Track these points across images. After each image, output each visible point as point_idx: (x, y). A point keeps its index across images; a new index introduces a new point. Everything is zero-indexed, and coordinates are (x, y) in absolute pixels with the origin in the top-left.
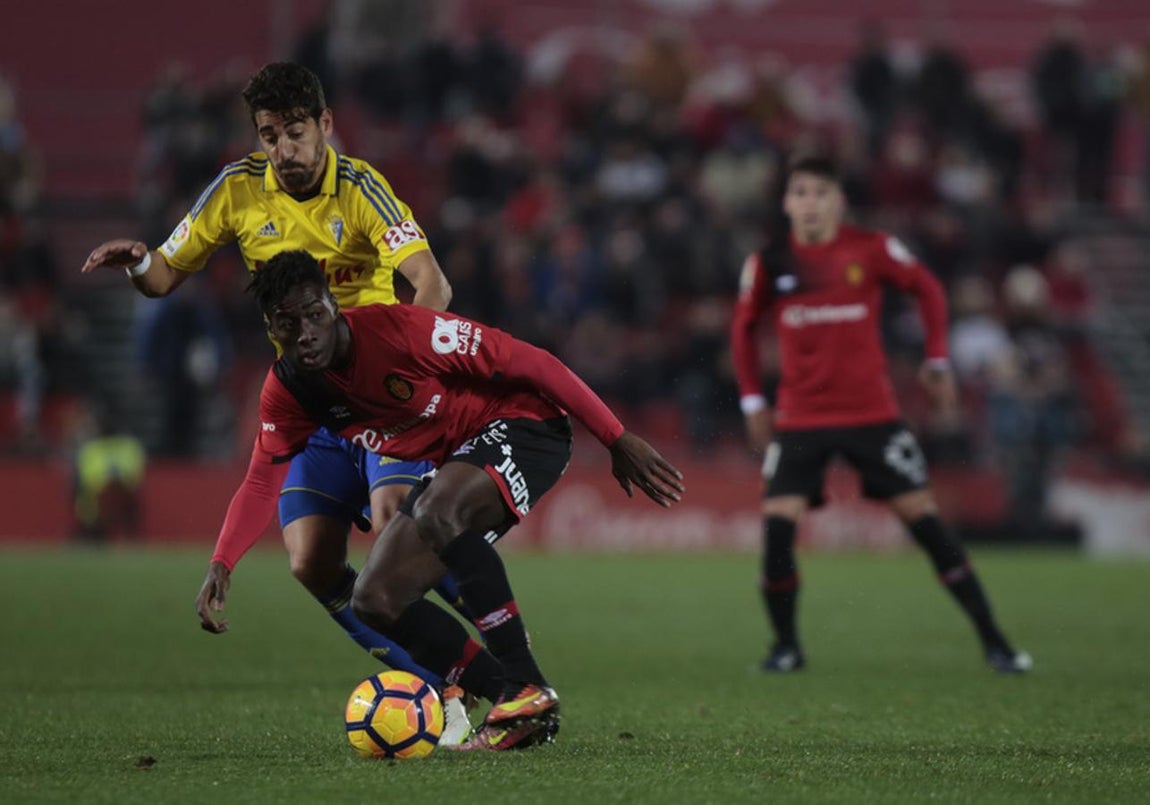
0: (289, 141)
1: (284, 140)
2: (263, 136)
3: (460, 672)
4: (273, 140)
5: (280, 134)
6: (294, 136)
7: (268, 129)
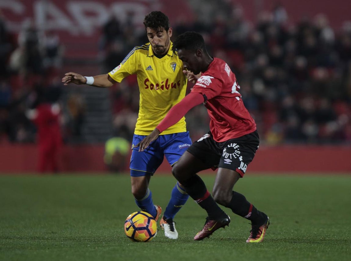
0: (158, 38)
1: (156, 37)
2: (149, 35)
3: (201, 201)
4: (152, 37)
5: (155, 35)
6: (159, 36)
7: (151, 34)
